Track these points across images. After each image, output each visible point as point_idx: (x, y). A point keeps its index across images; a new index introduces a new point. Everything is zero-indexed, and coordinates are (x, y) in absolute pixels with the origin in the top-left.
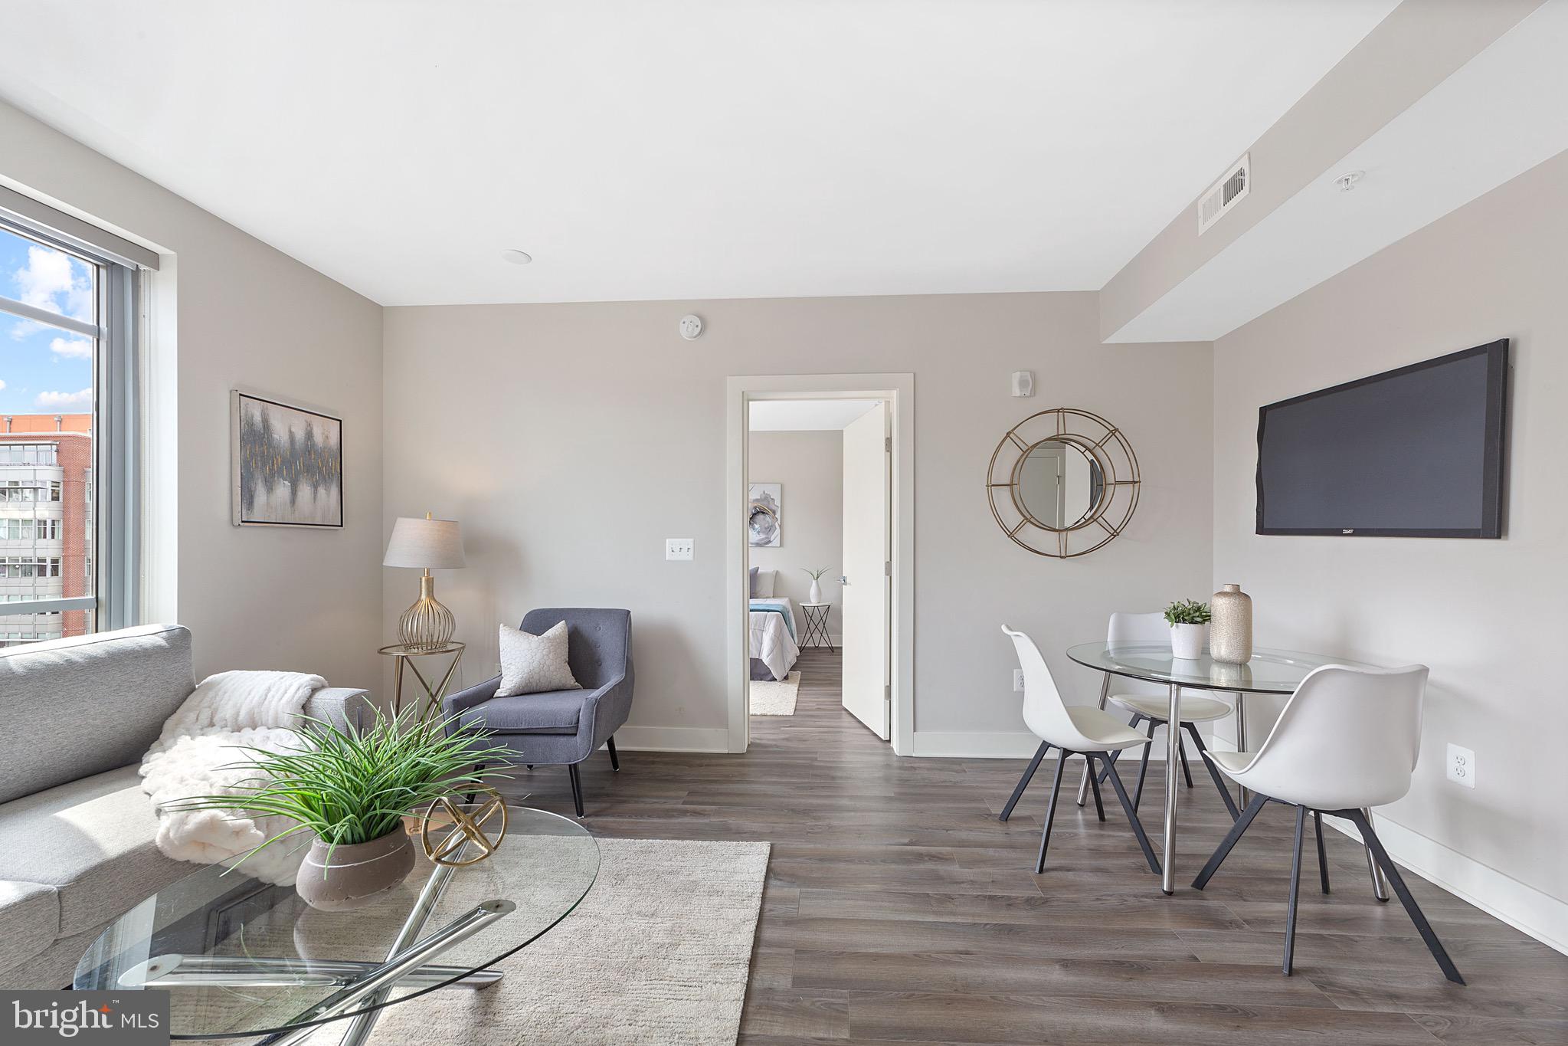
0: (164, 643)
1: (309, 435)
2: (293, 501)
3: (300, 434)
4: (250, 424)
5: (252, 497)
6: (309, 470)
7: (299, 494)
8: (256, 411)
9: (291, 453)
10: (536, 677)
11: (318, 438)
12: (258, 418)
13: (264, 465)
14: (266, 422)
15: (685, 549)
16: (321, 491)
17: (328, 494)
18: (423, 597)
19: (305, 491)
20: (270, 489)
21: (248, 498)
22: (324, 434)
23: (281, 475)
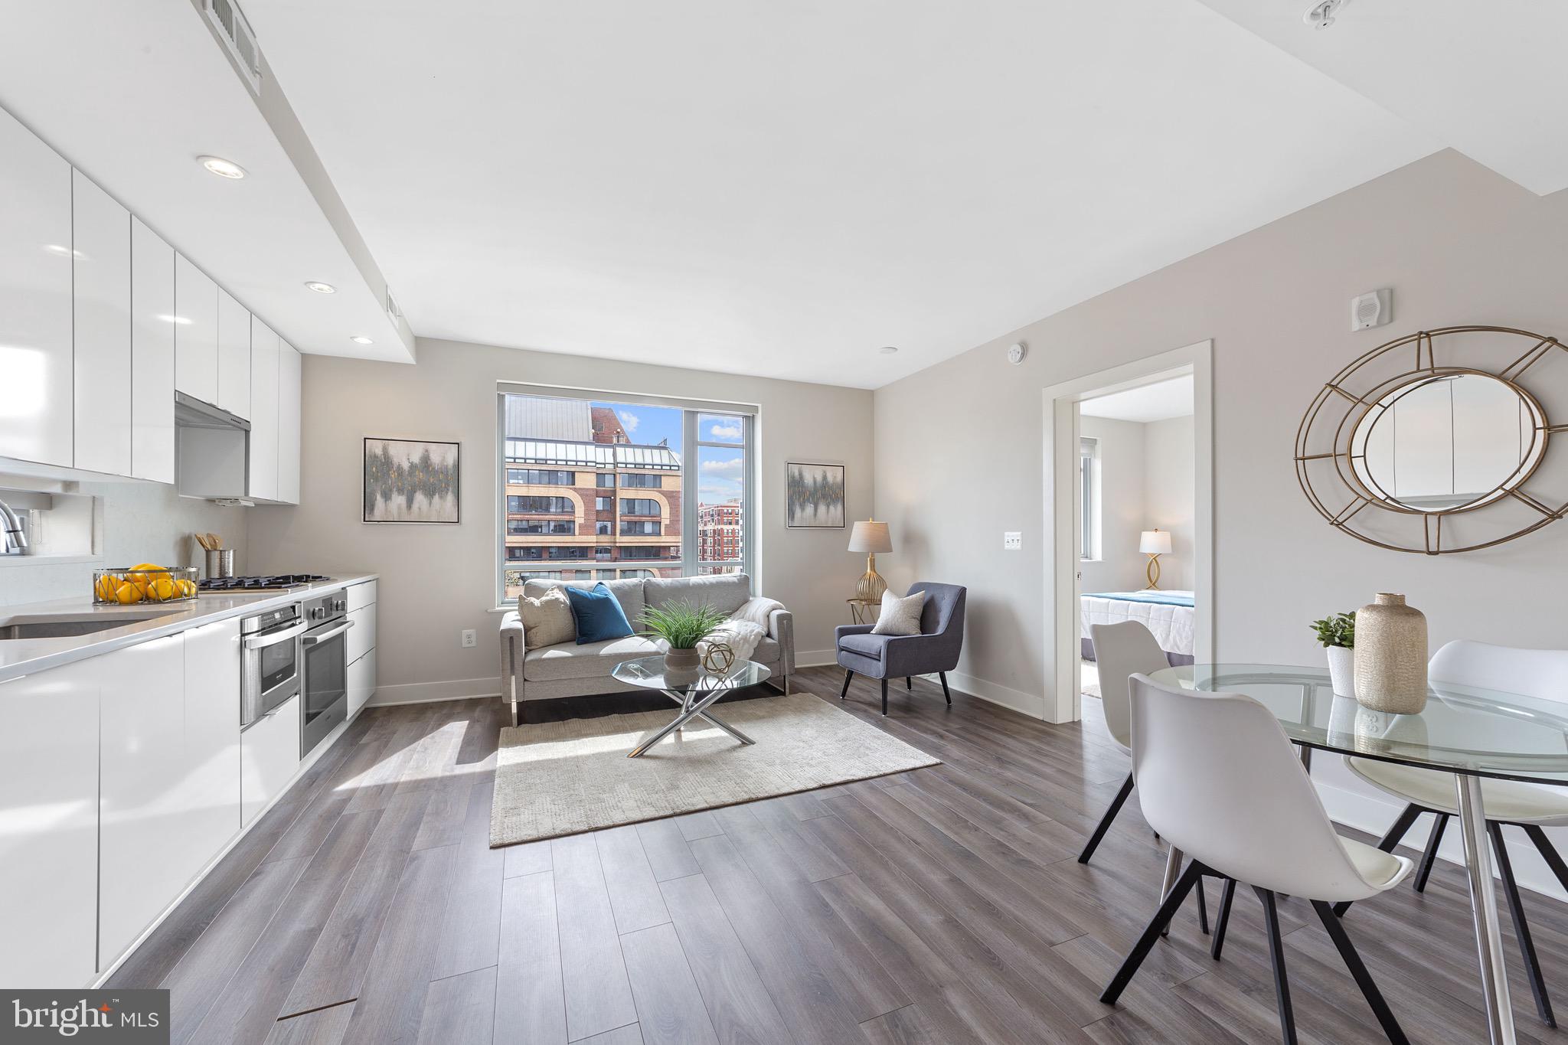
0: (736, 581)
1: (825, 478)
2: (815, 515)
3: (819, 478)
4: (793, 477)
5: (793, 514)
6: (824, 496)
7: (819, 510)
8: (795, 470)
9: (815, 490)
10: (890, 624)
11: (830, 479)
12: (797, 474)
13: (800, 497)
14: (801, 474)
15: (1015, 541)
16: (832, 508)
17: (836, 509)
18: (869, 571)
19: (822, 508)
20: (803, 509)
21: (791, 514)
22: (834, 475)
23: (808, 500)
